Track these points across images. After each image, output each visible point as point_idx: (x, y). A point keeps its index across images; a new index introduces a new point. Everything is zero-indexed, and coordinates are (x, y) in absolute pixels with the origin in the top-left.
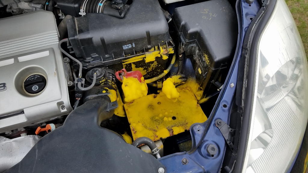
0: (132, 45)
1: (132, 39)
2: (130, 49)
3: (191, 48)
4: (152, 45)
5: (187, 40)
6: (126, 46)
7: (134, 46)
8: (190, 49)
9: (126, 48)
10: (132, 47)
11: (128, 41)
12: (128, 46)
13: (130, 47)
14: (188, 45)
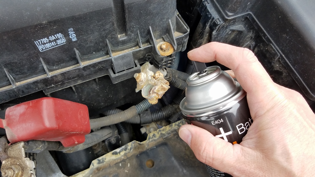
0: (66, 35)
1: (64, 16)
2: (62, 48)
3: (230, 34)
4: (129, 33)
5: (230, 14)
6: (45, 40)
7: (74, 39)
8: (227, 36)
9: (48, 46)
10: (69, 41)
11: (51, 23)
12: (55, 40)
13: (62, 41)
14: (227, 28)
